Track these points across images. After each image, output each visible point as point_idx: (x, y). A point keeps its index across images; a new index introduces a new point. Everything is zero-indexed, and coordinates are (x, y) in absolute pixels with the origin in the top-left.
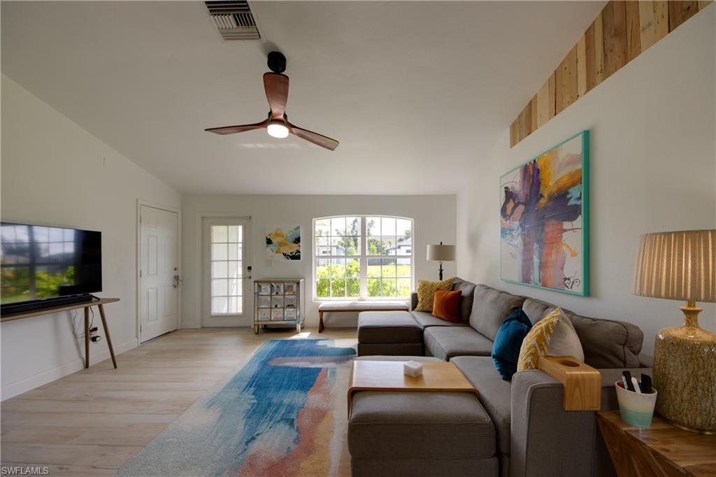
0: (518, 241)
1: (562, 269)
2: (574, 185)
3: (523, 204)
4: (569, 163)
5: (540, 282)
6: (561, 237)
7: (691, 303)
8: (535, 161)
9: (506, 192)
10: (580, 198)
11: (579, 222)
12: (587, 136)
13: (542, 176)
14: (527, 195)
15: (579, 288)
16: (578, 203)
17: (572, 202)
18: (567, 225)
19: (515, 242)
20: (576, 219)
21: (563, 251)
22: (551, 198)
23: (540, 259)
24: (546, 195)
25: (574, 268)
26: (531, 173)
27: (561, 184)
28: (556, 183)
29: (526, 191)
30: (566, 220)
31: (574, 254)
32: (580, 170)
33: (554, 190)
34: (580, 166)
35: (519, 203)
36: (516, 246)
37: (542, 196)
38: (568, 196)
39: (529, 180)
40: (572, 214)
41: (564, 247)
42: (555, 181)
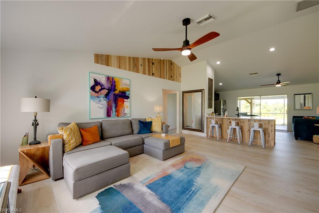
0: (104, 102)
1: (124, 111)
2: (127, 91)
3: (107, 89)
4: (126, 85)
5: (116, 116)
6: (123, 103)
8: (113, 78)
9: (94, 81)
10: (129, 95)
12: (130, 81)
13: (116, 83)
14: (109, 87)
17: (127, 95)
18: (125, 100)
19: (102, 103)
20: (128, 99)
22: (120, 92)
23: (116, 109)
24: (118, 90)
26: (111, 81)
27: (123, 89)
28: (122, 88)
29: (109, 86)
30: (125, 99)
31: (127, 107)
33: (121, 90)
34: (129, 87)
35: (104, 89)
36: (103, 104)
37: (116, 90)
38: (126, 93)
39: (111, 83)
40: (128, 98)
41: (125, 106)
42: (121, 87)
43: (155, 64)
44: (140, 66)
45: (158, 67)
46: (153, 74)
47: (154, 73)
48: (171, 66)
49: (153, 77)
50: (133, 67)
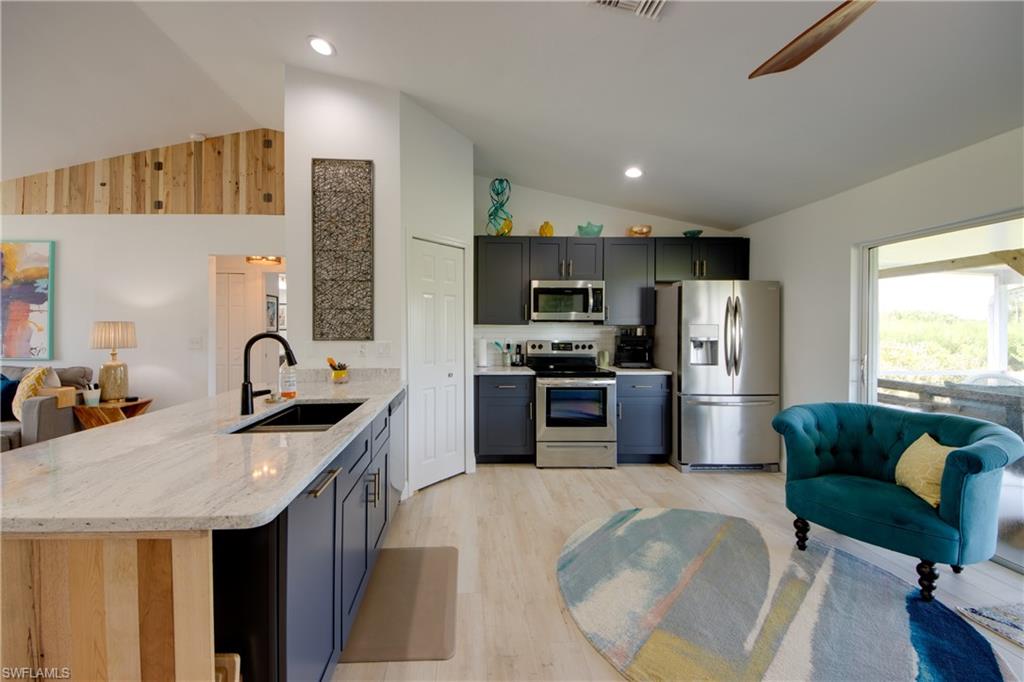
1: (29, 341)
2: (41, 277)
4: (37, 260)
5: (2, 354)
6: (28, 316)
7: (114, 349)
10: (46, 289)
11: (46, 306)
12: (54, 246)
13: (6, 260)
15: (45, 355)
16: (45, 292)
17: (38, 290)
18: (33, 307)
20: (42, 304)
21: (30, 328)
22: (16, 282)
24: (11, 278)
25: (40, 340)
27: (28, 273)
28: (23, 271)
30: (33, 302)
31: (40, 330)
32: (46, 269)
33: (20, 276)
34: (47, 265)
37: (5, 278)
38: (36, 285)
40: (40, 299)
41: (31, 325)
42: (21, 269)
43: (168, 166)
44: (98, 188)
45: (186, 173)
46: (158, 205)
47: (161, 198)
48: (264, 155)
49: (160, 216)
50: (71, 199)
